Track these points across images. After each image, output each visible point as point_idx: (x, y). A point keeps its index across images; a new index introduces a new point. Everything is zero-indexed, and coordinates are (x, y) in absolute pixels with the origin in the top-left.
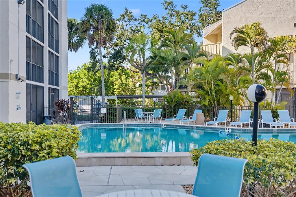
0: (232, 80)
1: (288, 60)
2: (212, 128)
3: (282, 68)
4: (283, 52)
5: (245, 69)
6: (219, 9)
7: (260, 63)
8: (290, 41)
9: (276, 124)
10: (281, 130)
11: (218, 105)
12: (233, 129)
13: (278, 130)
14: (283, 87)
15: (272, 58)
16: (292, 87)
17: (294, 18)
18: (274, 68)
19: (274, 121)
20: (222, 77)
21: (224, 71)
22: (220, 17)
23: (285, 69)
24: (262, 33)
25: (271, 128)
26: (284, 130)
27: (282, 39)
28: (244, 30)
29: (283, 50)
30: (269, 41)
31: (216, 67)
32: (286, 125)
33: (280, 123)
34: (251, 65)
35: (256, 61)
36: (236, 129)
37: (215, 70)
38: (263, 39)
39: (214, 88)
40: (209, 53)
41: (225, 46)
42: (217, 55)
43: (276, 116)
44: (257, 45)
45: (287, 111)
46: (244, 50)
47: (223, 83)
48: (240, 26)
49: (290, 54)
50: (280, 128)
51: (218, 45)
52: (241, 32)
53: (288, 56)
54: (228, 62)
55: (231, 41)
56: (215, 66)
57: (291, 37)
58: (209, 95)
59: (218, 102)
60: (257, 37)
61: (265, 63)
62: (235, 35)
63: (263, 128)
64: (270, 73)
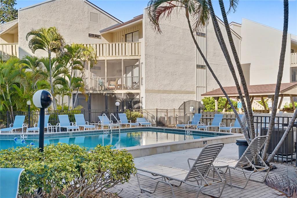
0: (29, 84)
1: (83, 67)
2: (6, 136)
3: (78, 74)
4: (79, 60)
5: (42, 73)
6: (15, 7)
7: (57, 68)
8: (84, 50)
9: (72, 127)
10: (77, 133)
11: (15, 110)
12: (29, 135)
13: (73, 133)
14: (79, 92)
15: (69, 64)
16: (87, 92)
17: (88, 28)
18: (70, 74)
19: (71, 125)
20: (18, 80)
21: (21, 74)
22: (17, 16)
23: (80, 76)
24: (59, 39)
25: (68, 132)
26: (79, 133)
27: (77, 47)
28: (41, 33)
29: (78, 57)
30: (65, 47)
31: (12, 69)
32: (82, 128)
33: (76, 126)
34: (49, 70)
35: (54, 66)
36: (32, 135)
37: (10, 72)
38: (60, 44)
39: (10, 92)
40: (4, 53)
41: (22, 47)
42: (13, 56)
43: (72, 119)
44: (54, 50)
45: (83, 115)
46: (42, 54)
47: (19, 87)
48: (37, 29)
49: (85, 61)
50: (76, 131)
51: (14, 46)
52: (38, 35)
53: (83, 63)
54: (25, 65)
55: (28, 42)
56: (10, 67)
57: (85, 45)
58: (3, 100)
59: (15, 106)
60: (54, 42)
61: (62, 69)
62: (32, 37)
63: (60, 132)
64: (67, 78)
